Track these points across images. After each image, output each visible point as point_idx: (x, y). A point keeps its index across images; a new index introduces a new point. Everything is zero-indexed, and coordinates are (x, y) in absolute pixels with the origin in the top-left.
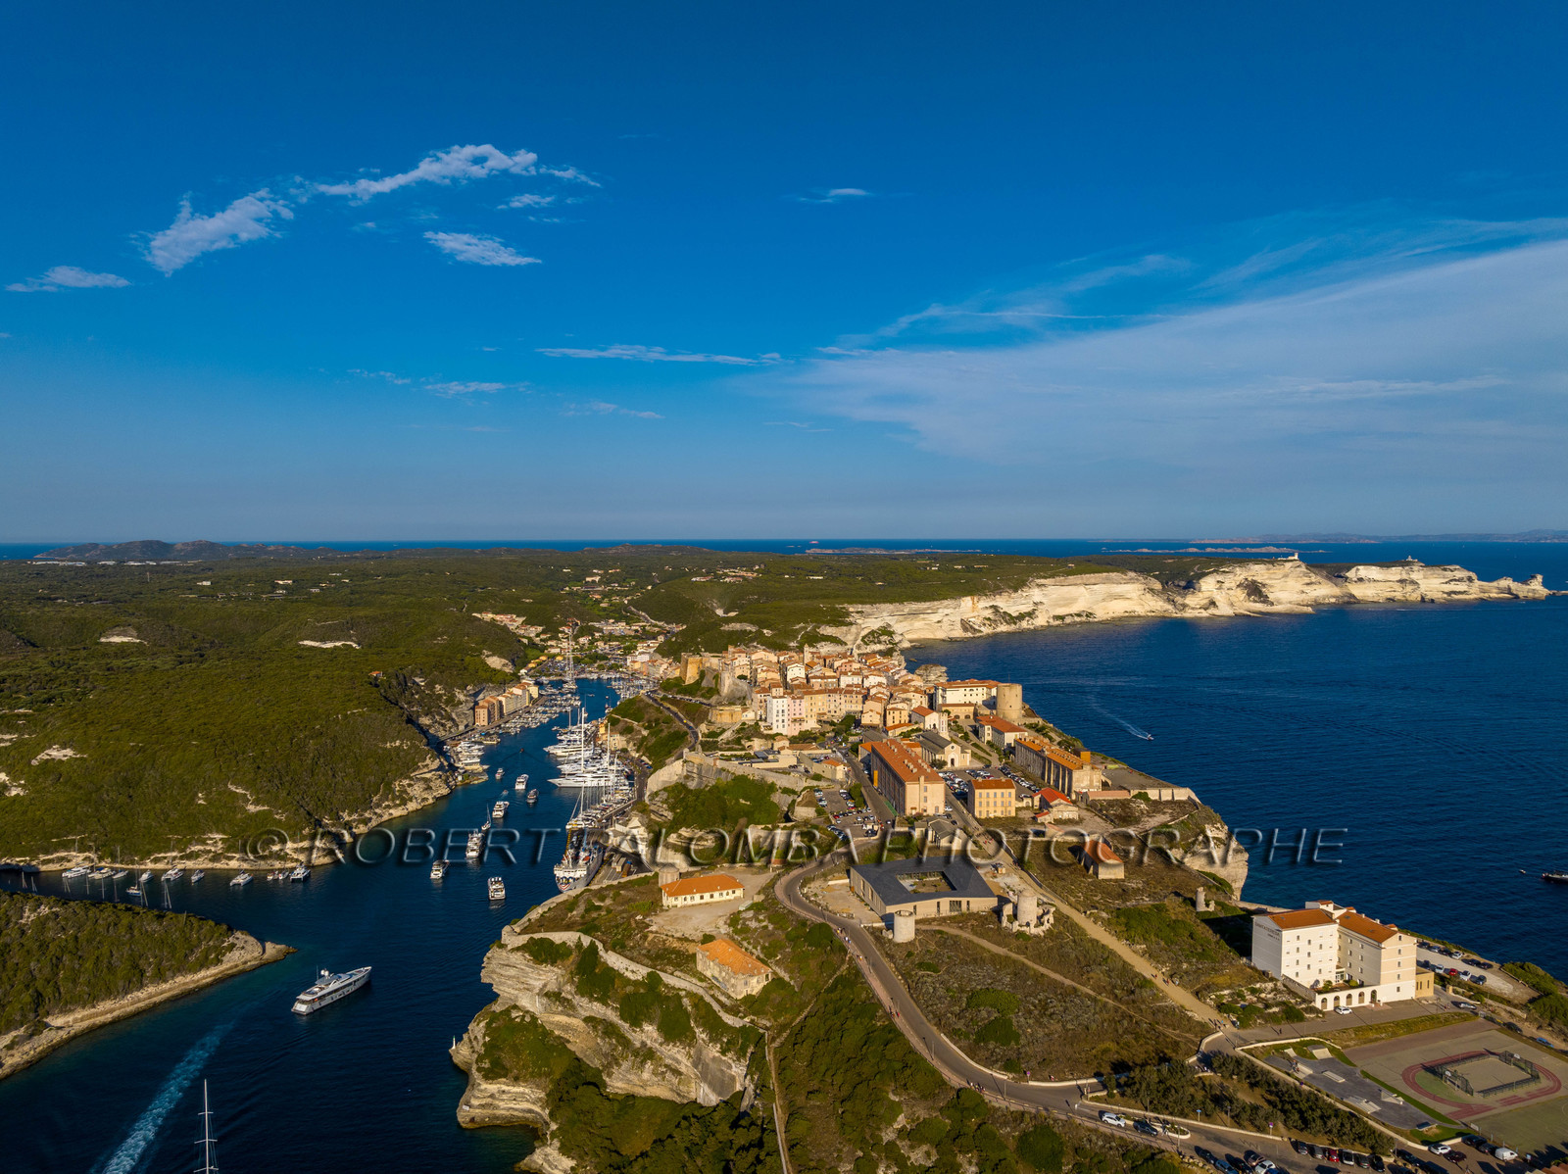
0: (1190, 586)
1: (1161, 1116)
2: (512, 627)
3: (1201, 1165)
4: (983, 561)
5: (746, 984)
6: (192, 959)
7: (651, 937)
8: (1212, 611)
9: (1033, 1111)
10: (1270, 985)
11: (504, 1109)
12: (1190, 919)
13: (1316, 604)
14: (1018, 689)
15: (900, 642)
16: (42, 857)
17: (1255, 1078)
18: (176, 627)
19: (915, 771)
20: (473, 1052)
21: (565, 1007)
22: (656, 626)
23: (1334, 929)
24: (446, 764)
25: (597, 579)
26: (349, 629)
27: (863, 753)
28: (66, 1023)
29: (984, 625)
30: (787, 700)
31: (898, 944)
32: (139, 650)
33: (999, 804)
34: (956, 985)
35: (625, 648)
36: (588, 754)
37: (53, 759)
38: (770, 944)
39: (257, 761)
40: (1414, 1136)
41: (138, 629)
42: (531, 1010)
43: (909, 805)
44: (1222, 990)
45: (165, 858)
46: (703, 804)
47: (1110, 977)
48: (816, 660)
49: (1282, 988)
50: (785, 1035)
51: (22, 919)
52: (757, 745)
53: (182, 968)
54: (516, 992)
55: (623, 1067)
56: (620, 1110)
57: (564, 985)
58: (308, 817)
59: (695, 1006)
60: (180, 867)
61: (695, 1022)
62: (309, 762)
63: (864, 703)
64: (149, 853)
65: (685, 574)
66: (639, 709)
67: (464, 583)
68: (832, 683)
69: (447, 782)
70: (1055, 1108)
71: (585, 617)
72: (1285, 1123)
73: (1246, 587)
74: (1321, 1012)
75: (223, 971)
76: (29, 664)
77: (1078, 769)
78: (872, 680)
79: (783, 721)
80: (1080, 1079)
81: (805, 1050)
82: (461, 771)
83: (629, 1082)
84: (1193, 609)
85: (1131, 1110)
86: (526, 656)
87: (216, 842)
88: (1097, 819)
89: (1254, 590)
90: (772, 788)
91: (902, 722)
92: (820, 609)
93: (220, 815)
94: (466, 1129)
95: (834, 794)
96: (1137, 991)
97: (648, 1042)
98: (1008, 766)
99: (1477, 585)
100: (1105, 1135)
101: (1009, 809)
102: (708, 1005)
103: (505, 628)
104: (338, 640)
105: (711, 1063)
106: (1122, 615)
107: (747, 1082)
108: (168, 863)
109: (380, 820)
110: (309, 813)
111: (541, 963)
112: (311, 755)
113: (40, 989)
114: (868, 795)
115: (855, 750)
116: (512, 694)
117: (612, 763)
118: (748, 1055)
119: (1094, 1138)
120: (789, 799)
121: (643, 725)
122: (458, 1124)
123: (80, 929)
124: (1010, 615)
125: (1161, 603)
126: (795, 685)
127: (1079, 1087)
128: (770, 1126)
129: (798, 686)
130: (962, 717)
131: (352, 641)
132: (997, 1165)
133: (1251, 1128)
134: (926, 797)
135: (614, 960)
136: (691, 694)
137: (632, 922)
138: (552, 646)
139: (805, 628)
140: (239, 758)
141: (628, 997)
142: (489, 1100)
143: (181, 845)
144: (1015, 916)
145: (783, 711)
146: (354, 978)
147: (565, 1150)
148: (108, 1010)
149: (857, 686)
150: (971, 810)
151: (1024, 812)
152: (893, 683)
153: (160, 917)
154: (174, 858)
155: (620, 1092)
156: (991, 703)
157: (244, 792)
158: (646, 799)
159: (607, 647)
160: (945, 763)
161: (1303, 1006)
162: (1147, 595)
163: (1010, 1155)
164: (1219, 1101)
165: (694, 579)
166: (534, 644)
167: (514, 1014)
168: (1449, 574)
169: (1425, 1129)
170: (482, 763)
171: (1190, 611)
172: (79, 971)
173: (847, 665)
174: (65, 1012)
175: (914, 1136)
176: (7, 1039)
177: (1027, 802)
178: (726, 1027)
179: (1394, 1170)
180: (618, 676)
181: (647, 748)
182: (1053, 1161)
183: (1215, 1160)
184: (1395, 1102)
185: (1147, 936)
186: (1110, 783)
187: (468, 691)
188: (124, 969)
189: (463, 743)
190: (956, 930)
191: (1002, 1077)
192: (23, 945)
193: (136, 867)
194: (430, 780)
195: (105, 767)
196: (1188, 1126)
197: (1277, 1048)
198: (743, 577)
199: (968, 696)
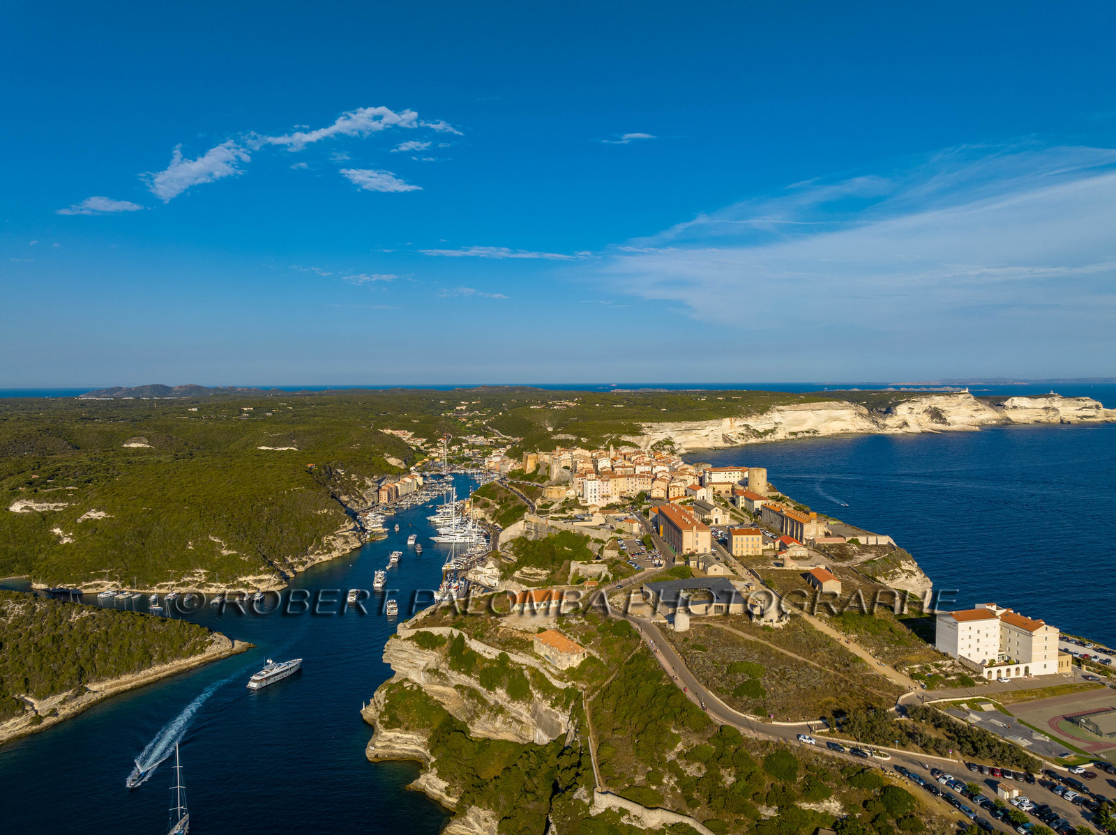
0: (889, 411)
1: (869, 746)
2: (405, 439)
3: (898, 777)
4: (738, 394)
5: (569, 659)
6: (185, 649)
7: (501, 630)
8: (905, 429)
9: (776, 741)
10: (949, 662)
11: (398, 749)
12: (890, 619)
13: (982, 425)
14: (764, 472)
15: (679, 449)
16: (84, 584)
17: (938, 722)
18: (174, 437)
19: (689, 522)
20: (377, 711)
21: (441, 679)
22: (505, 439)
23: (997, 622)
24: (358, 526)
25: (464, 408)
26: (292, 439)
27: (652, 515)
28: (100, 689)
29: (739, 438)
30: (598, 482)
31: (677, 633)
32: (150, 452)
33: (750, 546)
34: (719, 659)
35: (483, 453)
36: (458, 521)
37: (92, 519)
38: (586, 634)
39: (229, 520)
40: (1057, 762)
41: (148, 438)
42: (418, 682)
43: (685, 547)
44: (914, 664)
45: (167, 585)
46: (539, 550)
47: (831, 655)
48: (618, 456)
49: (958, 664)
50: (596, 693)
51: (70, 618)
52: (577, 512)
53: (178, 655)
54: (407, 669)
55: (482, 719)
56: (480, 749)
57: (440, 664)
58: (263, 559)
59: (533, 675)
60: (176, 591)
61: (533, 686)
62: (265, 522)
63: (653, 482)
64: (155, 582)
65: (526, 404)
66: (494, 491)
67: (371, 409)
68: (630, 471)
69: (359, 539)
70: (791, 739)
71: (456, 434)
72: (961, 751)
73: (930, 413)
74: (987, 680)
75: (206, 658)
76: (76, 460)
77: (808, 522)
78: (659, 468)
79: (595, 497)
80: (809, 720)
81: (611, 702)
82: (369, 532)
83: (486, 729)
84: (891, 427)
85: (847, 741)
86: (414, 458)
87: (200, 575)
88: (821, 556)
89: (936, 414)
90: (587, 539)
91: (680, 495)
92: (621, 425)
93: (204, 557)
94: (373, 762)
95: (631, 542)
96: (851, 664)
97: (500, 701)
98: (756, 521)
99: (1102, 411)
100: (828, 757)
101: (757, 550)
102: (542, 675)
103: (400, 439)
104: (285, 446)
105: (544, 714)
106: (839, 432)
107: (569, 725)
108: (168, 589)
109: (313, 563)
110: (264, 557)
111: (425, 648)
112: (266, 517)
113: (83, 665)
114: (656, 542)
115: (646, 513)
116: (405, 482)
117: (474, 527)
118: (571, 707)
119: (820, 759)
120: (599, 546)
121: (496, 502)
122: (367, 758)
123: (109, 626)
124: (757, 431)
125: (868, 424)
126: (604, 472)
127: (809, 726)
128: (586, 752)
129: (606, 473)
130: (723, 492)
131: (294, 447)
132: (749, 776)
133: (936, 754)
134: (697, 541)
135: (476, 646)
136: (530, 480)
137: (489, 620)
138: (432, 452)
139: (611, 437)
140: (217, 518)
141: (485, 670)
142: (388, 743)
143: (177, 577)
145: (595, 490)
146: (291, 666)
147: (441, 775)
148: (128, 681)
149: (648, 473)
150: (730, 551)
151: (768, 552)
152: (673, 470)
153: (163, 621)
154: (173, 586)
155: (480, 736)
156: (745, 483)
157: (220, 541)
158: (499, 550)
159: (471, 452)
160: (711, 521)
161: (974, 676)
162: (858, 417)
163: (759, 769)
164: (911, 736)
165: (532, 407)
166: (420, 450)
167: (406, 685)
168: (1082, 403)
169: (1065, 757)
170: (384, 527)
171: (889, 429)
172: (108, 654)
173: (641, 459)
174: (99, 681)
175: (689, 756)
176: (61, 697)
177: (770, 545)
178: (555, 689)
179: (1043, 783)
180: (479, 471)
181: (499, 518)
182: (790, 774)
183: (909, 774)
184: (1043, 739)
185: (858, 629)
186: (831, 533)
187: (374, 479)
188: (139, 654)
189: (371, 514)
190: (718, 625)
191: (753, 719)
192: (71, 636)
193: (147, 591)
194: (347, 537)
195: (126, 523)
196: (888, 752)
197: (955, 703)
198: (566, 405)
199: (728, 477)
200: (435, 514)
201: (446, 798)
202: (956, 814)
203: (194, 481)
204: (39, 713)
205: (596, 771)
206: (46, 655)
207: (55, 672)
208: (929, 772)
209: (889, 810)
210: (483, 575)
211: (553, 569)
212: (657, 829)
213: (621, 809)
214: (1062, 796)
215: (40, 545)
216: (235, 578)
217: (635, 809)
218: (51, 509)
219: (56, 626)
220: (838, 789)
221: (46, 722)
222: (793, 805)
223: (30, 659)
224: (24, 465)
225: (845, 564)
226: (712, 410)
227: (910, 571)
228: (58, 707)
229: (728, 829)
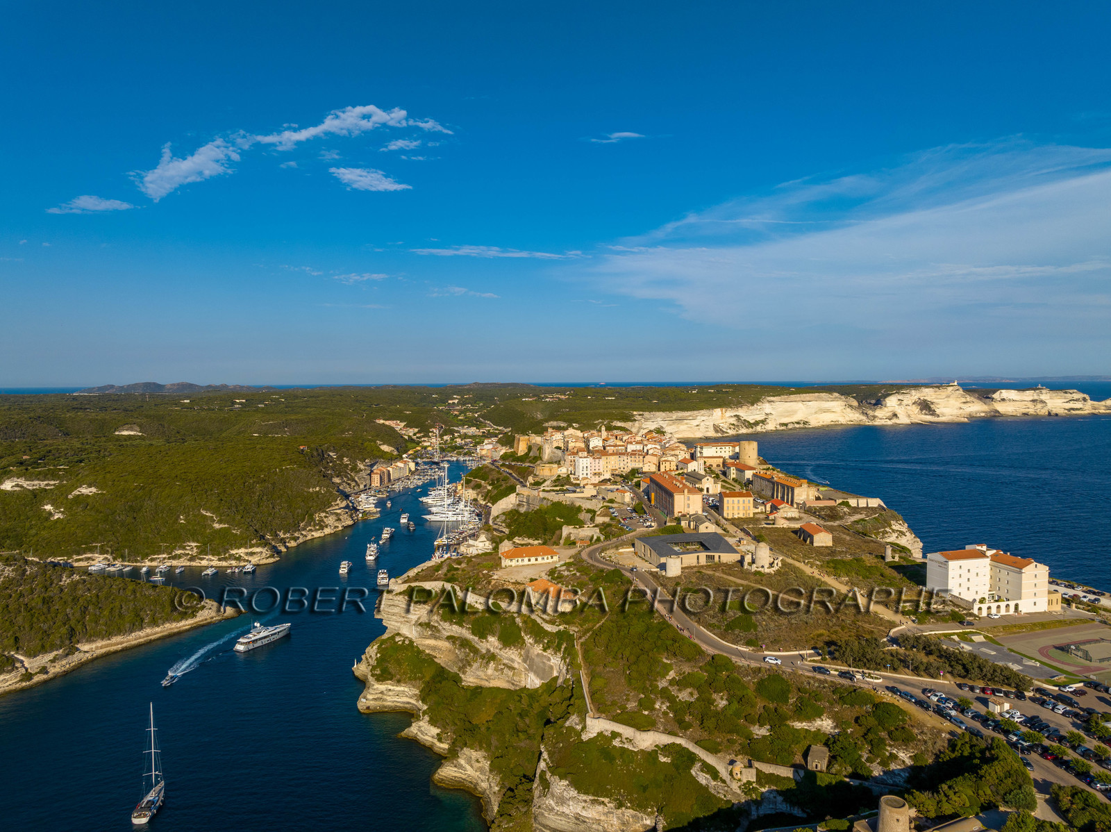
0: (879, 403)
1: (861, 670)
2: (397, 429)
3: (890, 695)
4: (729, 387)
6: (176, 613)
7: (493, 582)
8: (895, 421)
9: (767, 667)
11: (390, 701)
12: (881, 566)
13: (970, 417)
14: (754, 446)
16: (75, 557)
17: (929, 649)
18: (166, 426)
19: (680, 486)
20: (369, 665)
21: (433, 631)
22: (497, 429)
23: (987, 561)
24: (351, 504)
25: (456, 401)
26: (284, 427)
27: (644, 485)
28: (90, 649)
29: (730, 428)
30: (590, 460)
31: (669, 578)
32: (141, 438)
33: (741, 508)
35: (475, 442)
36: (450, 501)
37: (83, 494)
38: (578, 583)
39: (221, 496)
40: (1048, 682)
41: (141, 426)
42: (410, 636)
43: (676, 511)
45: (158, 558)
46: (530, 521)
48: (610, 437)
49: (949, 602)
50: (588, 634)
51: (61, 581)
53: (169, 619)
54: (399, 624)
55: (473, 667)
56: (471, 696)
57: (432, 617)
58: (255, 533)
59: (525, 622)
60: (169, 564)
61: (525, 632)
62: (256, 498)
63: (644, 459)
64: (146, 556)
65: (518, 397)
66: (485, 473)
67: (364, 401)
68: (622, 450)
69: (351, 516)
71: (447, 424)
72: (951, 673)
73: (919, 404)
74: (978, 616)
75: (197, 622)
76: (67, 444)
77: (799, 487)
78: (650, 446)
79: (587, 474)
80: (801, 650)
81: (602, 640)
82: (362, 511)
83: (478, 677)
84: (881, 419)
85: (837, 667)
86: (406, 446)
87: (192, 548)
88: (813, 517)
89: (925, 406)
90: (579, 509)
91: (672, 469)
92: (613, 414)
93: (195, 530)
94: (364, 714)
95: (623, 510)
97: (492, 649)
99: (1089, 404)
100: (820, 680)
101: (748, 512)
102: (535, 622)
103: (392, 429)
104: (277, 433)
105: (536, 658)
106: (830, 423)
107: (561, 666)
108: (159, 562)
109: (305, 539)
110: (256, 531)
112: (258, 494)
113: (73, 626)
114: (648, 509)
115: (638, 485)
116: (397, 466)
117: (466, 506)
118: (562, 650)
119: (812, 682)
120: (591, 515)
121: (488, 483)
122: (359, 710)
123: (100, 589)
124: (748, 422)
125: (857, 415)
126: (596, 450)
127: (800, 655)
128: (578, 685)
129: (598, 451)
130: (715, 466)
131: (287, 433)
132: (741, 699)
133: (927, 676)
134: (687, 504)
136: (521, 461)
137: (480, 574)
138: (425, 441)
139: (603, 422)
140: (209, 493)
141: (477, 620)
142: (380, 695)
143: (169, 550)
144: (753, 562)
145: (587, 467)
146: (278, 630)
147: (433, 722)
148: (118, 642)
149: (640, 451)
150: (721, 514)
151: (759, 514)
152: (664, 448)
154: (164, 559)
155: (471, 685)
156: (736, 456)
157: (211, 515)
158: (491, 522)
159: (463, 442)
160: (702, 490)
161: (965, 613)
162: (848, 409)
163: (751, 692)
164: (903, 662)
165: (524, 400)
166: (412, 439)
167: (397, 639)
168: (1069, 396)
169: (1056, 678)
170: (375, 507)
171: (879, 420)
172: (99, 616)
173: (633, 438)
174: (90, 641)
175: (681, 683)
176: (51, 656)
177: (761, 508)
178: (547, 633)
179: (1033, 699)
180: (471, 458)
181: (491, 497)
182: (783, 696)
183: (900, 692)
184: (1034, 665)
185: (849, 574)
186: (821, 497)
187: (366, 463)
188: (130, 617)
189: (363, 496)
190: (710, 572)
191: (745, 649)
192: (62, 598)
193: (138, 564)
194: (339, 514)
195: (118, 499)
196: (880, 675)
197: (945, 635)
198: (558, 398)
199: (719, 452)
200: (427, 495)
201: (438, 744)
202: (947, 725)
203: (185, 460)
204: (29, 670)
205: (588, 701)
206: (36, 615)
207: (46, 632)
208: (920, 691)
209: (881, 723)
210: (475, 548)
211: (545, 539)
212: (649, 750)
213: (613, 733)
214: (1053, 710)
215: (31, 521)
216: (226, 551)
217: (626, 731)
218: (42, 486)
219: (46, 588)
220: (830, 708)
221: (36, 679)
222: (786, 725)
223: (20, 619)
224: (16, 449)
225: (836, 523)
226: (703, 402)
227: (900, 532)
228: (48, 665)
229: (720, 748)
